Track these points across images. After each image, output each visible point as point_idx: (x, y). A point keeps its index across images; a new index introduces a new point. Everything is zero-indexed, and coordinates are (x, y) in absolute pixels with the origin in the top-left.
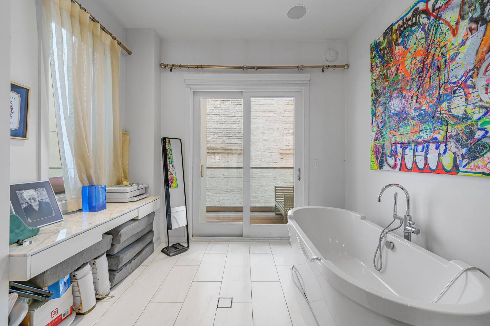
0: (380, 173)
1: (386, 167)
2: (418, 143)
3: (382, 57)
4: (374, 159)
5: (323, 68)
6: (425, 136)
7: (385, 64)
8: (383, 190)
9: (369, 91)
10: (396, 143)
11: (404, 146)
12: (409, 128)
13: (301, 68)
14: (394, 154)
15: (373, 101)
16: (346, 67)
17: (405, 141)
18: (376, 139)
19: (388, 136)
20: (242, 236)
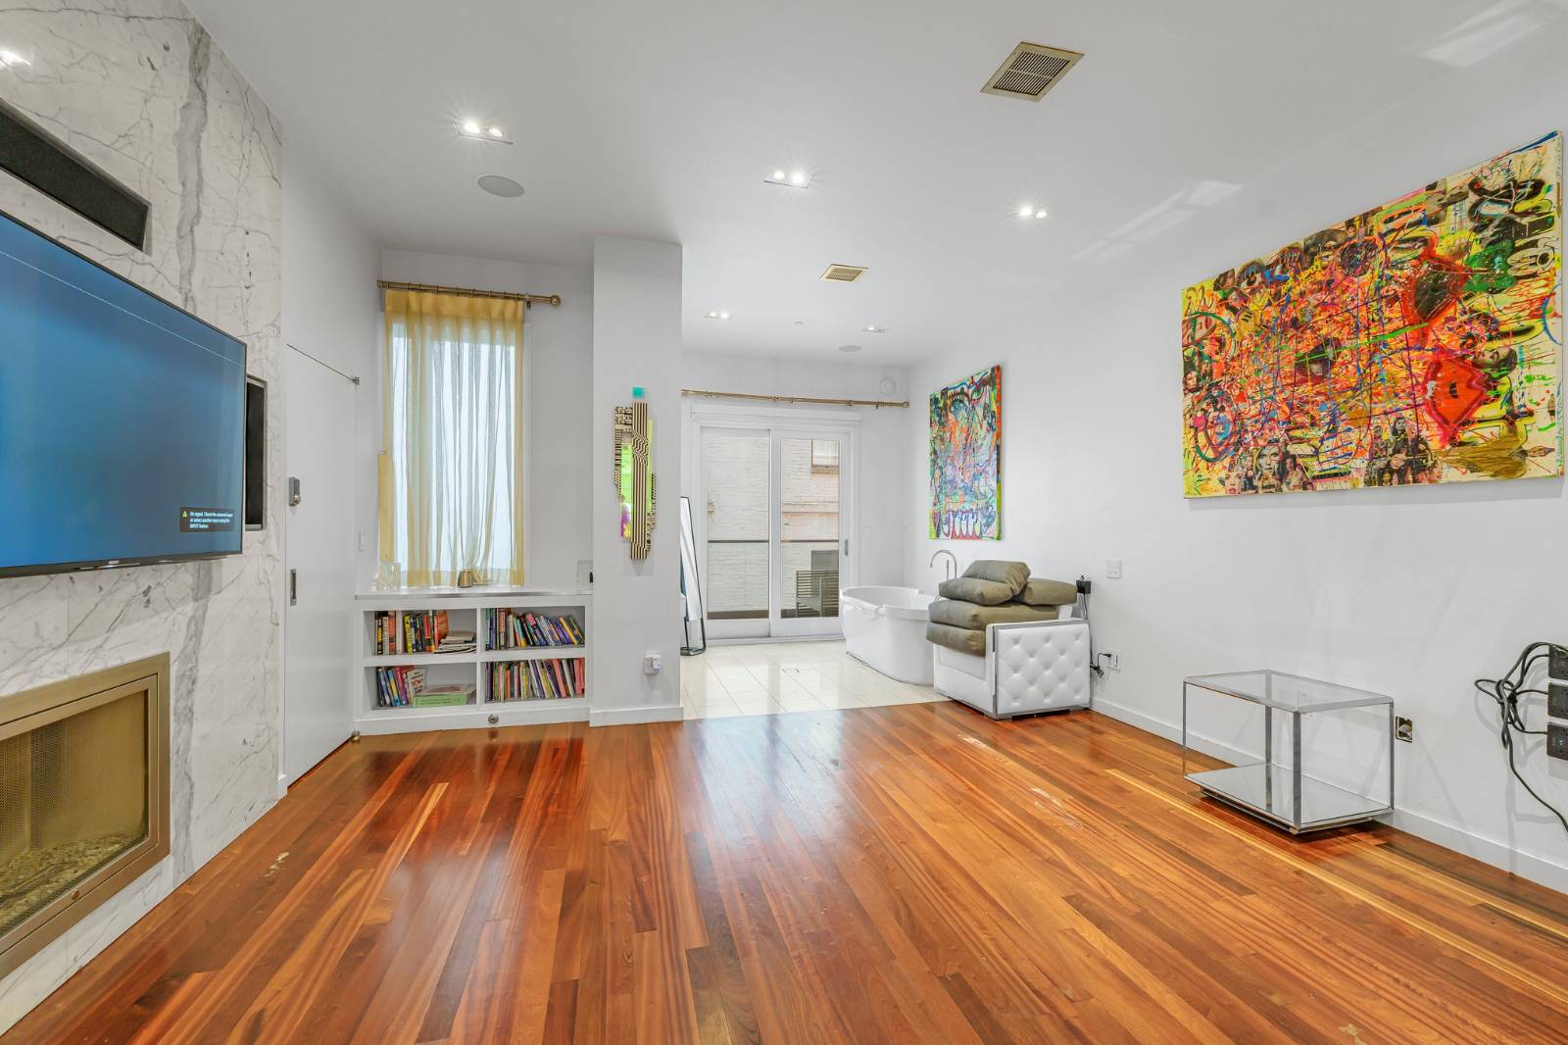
0: (938, 541)
1: (942, 535)
2: (963, 513)
3: (940, 416)
4: (933, 527)
5: (878, 404)
6: (967, 507)
7: (942, 425)
8: (934, 556)
9: (928, 449)
10: (949, 511)
11: (955, 514)
12: (957, 497)
13: (849, 403)
14: (948, 522)
15: (932, 461)
16: (906, 404)
17: (955, 509)
18: (935, 505)
19: (944, 503)
20: (769, 636)
